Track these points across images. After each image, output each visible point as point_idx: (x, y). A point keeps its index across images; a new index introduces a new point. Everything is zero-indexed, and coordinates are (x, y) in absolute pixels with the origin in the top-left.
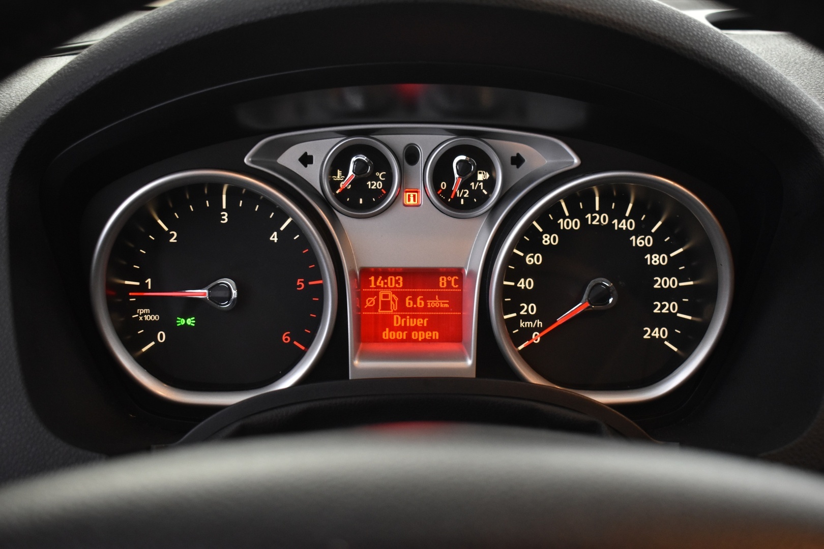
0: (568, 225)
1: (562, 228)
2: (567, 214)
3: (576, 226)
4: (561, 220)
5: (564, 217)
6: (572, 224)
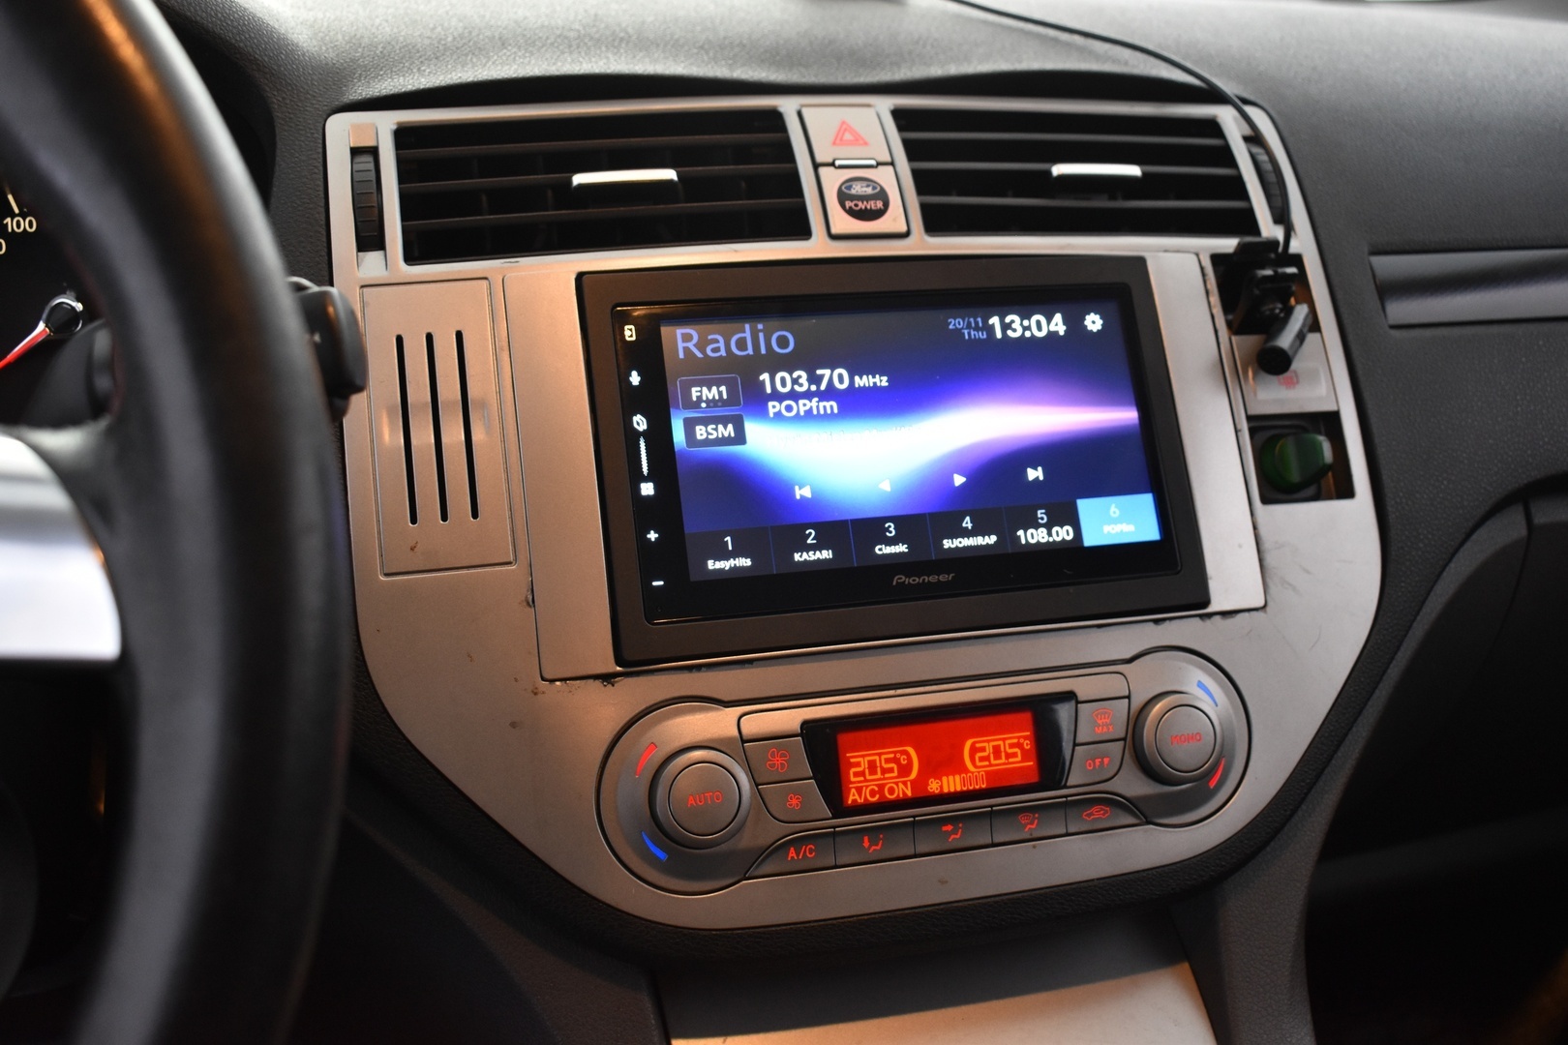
0: (18, 226)
1: (10, 230)
2: (17, 211)
3: (31, 226)
4: (9, 220)
5: (13, 215)
6: (25, 224)
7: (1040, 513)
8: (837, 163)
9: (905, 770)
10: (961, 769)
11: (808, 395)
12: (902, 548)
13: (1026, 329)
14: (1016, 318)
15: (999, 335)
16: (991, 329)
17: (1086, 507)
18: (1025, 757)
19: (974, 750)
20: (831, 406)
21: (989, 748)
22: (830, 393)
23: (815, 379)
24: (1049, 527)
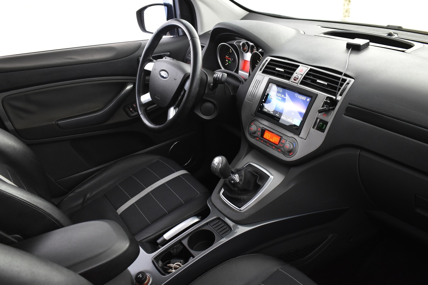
7: (291, 118)
8: (297, 73)
9: (269, 136)
10: (273, 139)
11: (280, 97)
12: (278, 115)
13: (302, 98)
14: (301, 96)
15: (299, 97)
16: (298, 97)
17: (295, 119)
18: (278, 141)
19: (274, 138)
20: (281, 99)
21: (276, 138)
22: (281, 98)
23: (281, 96)
24: (291, 120)
